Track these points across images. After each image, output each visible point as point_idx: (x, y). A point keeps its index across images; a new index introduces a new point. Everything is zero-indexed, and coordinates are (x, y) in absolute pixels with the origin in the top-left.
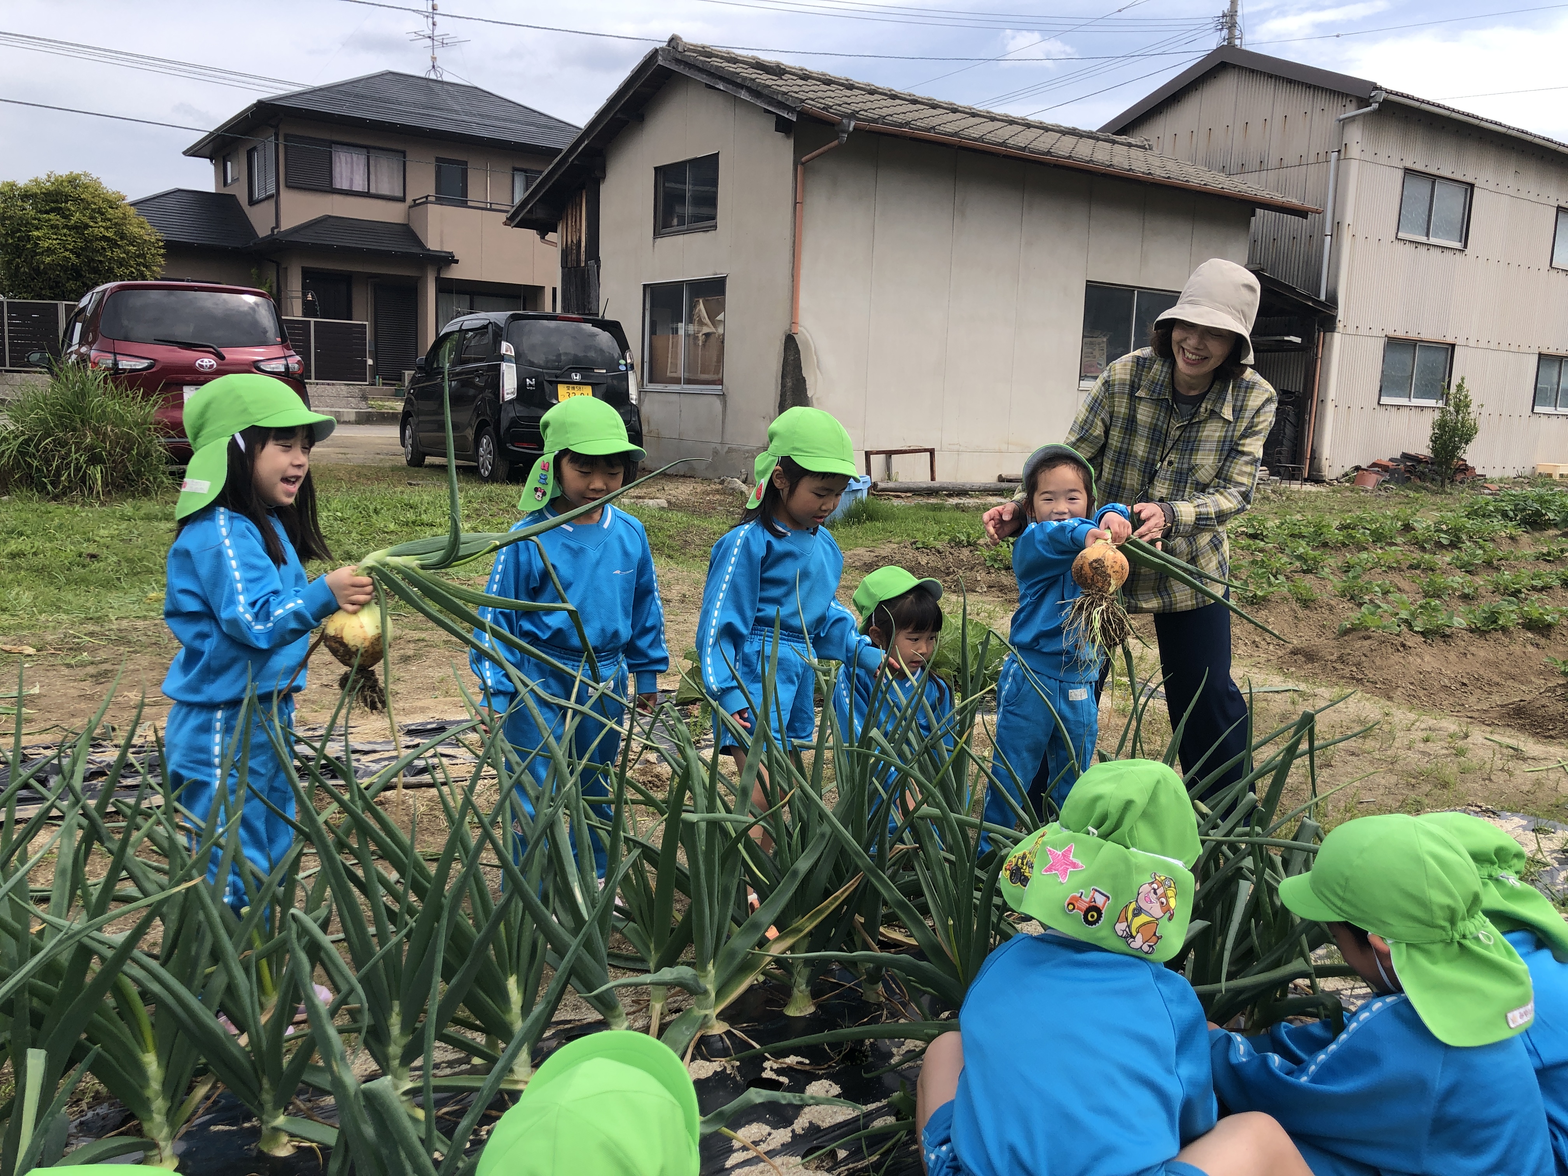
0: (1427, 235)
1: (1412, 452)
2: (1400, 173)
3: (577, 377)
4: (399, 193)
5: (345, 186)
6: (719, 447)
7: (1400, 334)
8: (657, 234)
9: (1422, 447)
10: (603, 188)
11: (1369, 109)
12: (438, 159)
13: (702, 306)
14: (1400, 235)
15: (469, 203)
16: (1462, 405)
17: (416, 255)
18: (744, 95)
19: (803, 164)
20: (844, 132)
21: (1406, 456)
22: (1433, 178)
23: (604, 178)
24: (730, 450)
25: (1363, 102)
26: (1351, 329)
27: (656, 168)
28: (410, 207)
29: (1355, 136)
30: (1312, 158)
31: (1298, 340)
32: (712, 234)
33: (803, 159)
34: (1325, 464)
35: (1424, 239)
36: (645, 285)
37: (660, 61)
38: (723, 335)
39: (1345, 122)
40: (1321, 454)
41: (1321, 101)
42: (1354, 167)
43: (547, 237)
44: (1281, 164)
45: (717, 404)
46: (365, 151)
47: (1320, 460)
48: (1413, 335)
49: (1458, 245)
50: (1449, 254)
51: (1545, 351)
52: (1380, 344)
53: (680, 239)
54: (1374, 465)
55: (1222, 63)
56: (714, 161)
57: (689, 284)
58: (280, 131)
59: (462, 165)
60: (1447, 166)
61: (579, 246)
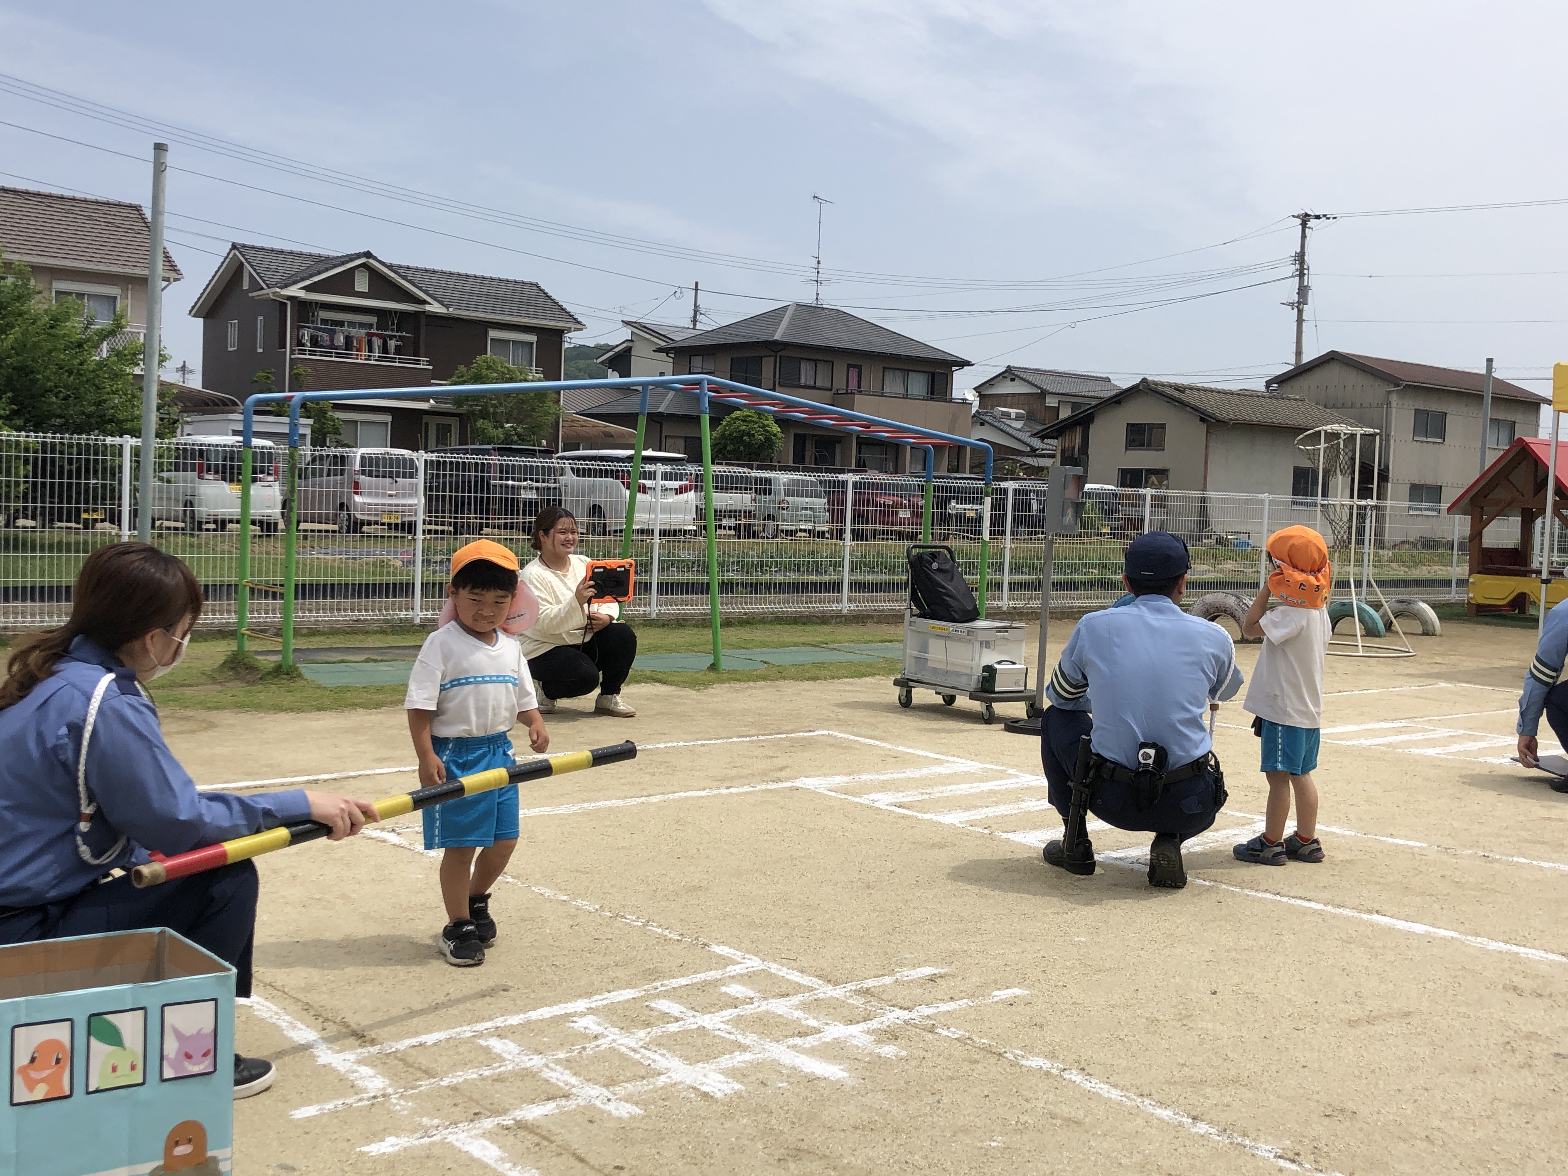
0: (1426, 438)
2: (1413, 412)
4: (829, 386)
7: (1417, 482)
8: (1126, 449)
10: (1093, 427)
11: (1399, 388)
12: (848, 366)
13: (1154, 479)
14: (1415, 438)
18: (1188, 408)
19: (1209, 433)
20: (1228, 424)
21: (1421, 538)
22: (1428, 412)
23: (1093, 422)
25: (1397, 385)
26: (1396, 480)
27: (1128, 424)
28: (834, 393)
29: (1394, 398)
30: (1375, 406)
32: (1161, 452)
33: (1211, 431)
34: (1386, 541)
35: (1424, 439)
36: (1119, 468)
37: (1141, 387)
39: (1389, 392)
41: (1378, 382)
42: (1394, 411)
44: (1361, 407)
46: (814, 364)
48: (1423, 482)
49: (1440, 441)
50: (1436, 445)
52: (1408, 486)
53: (1142, 452)
54: (1407, 541)
55: (1332, 358)
56: (1163, 426)
57: (1147, 470)
58: (779, 354)
59: (859, 367)
60: (1434, 406)
61: (1074, 448)
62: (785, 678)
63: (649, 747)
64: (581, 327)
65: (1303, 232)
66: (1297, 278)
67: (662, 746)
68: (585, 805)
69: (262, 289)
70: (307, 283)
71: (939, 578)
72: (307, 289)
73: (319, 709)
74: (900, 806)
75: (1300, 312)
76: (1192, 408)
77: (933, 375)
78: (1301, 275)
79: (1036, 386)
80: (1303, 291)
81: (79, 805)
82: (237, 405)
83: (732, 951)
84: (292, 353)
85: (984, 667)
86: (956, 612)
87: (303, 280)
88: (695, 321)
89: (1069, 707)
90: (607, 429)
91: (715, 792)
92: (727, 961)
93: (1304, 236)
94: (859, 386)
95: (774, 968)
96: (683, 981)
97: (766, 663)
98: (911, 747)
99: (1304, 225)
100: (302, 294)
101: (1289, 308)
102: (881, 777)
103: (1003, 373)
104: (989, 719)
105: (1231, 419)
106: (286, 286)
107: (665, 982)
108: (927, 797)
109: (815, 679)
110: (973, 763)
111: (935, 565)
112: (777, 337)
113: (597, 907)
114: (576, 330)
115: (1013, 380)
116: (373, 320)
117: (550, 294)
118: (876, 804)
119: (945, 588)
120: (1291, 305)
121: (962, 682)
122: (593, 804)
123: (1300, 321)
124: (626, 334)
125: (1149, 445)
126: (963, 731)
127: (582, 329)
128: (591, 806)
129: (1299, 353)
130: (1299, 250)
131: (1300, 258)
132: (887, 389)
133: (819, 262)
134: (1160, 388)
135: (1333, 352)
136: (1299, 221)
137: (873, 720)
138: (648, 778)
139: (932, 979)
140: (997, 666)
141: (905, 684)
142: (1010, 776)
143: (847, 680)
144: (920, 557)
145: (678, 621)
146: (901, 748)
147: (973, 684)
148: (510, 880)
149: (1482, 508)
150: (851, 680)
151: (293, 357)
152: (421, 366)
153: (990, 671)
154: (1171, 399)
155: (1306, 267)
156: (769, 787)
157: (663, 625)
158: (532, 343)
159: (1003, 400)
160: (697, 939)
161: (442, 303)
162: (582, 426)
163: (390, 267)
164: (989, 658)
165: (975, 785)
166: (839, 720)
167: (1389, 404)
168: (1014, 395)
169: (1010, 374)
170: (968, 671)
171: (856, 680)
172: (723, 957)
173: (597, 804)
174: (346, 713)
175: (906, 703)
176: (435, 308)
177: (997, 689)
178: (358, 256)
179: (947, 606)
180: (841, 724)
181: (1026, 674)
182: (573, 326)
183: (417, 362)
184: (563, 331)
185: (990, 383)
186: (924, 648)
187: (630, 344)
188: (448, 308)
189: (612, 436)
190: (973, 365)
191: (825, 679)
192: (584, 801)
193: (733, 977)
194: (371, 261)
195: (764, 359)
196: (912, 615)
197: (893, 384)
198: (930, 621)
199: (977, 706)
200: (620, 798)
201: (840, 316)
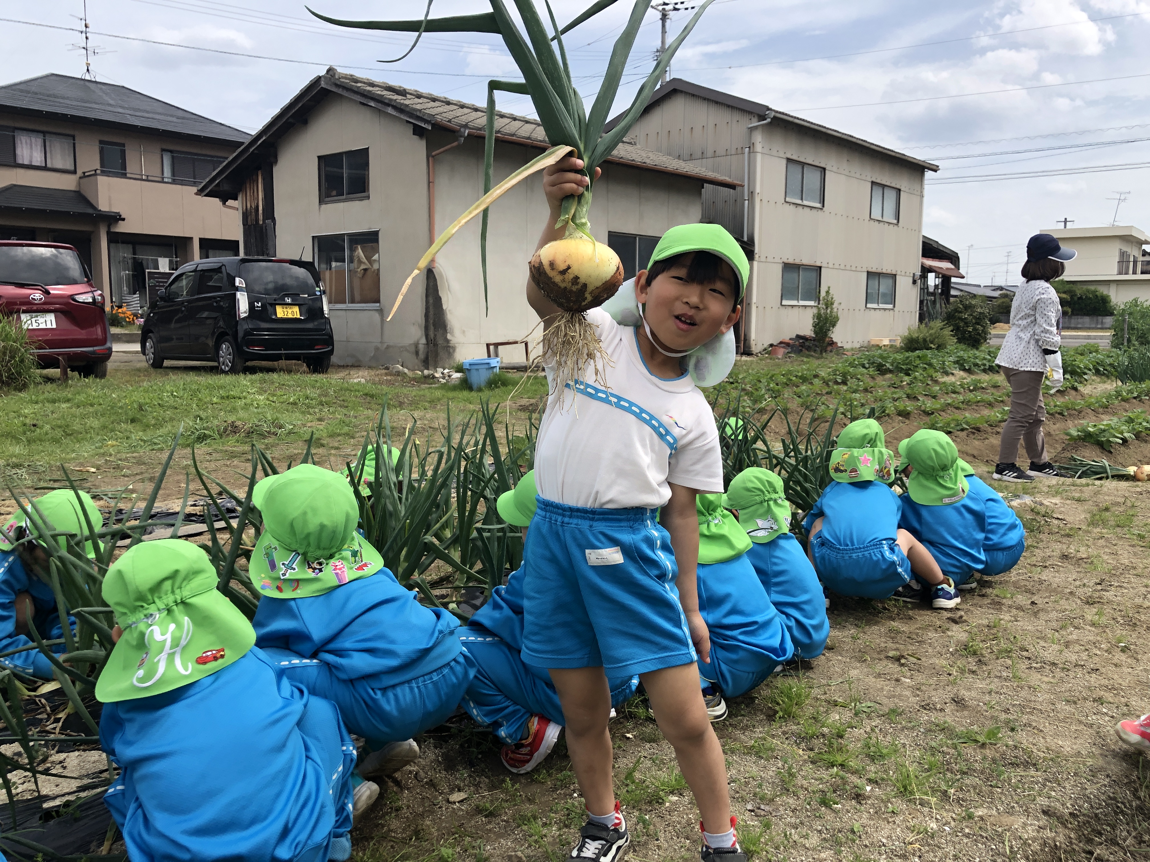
0: (802, 199)
1: (802, 334)
2: (784, 162)
3: (289, 300)
4: (70, 166)
5: (26, 162)
6: (379, 345)
7: (791, 261)
8: (321, 202)
9: (808, 331)
10: (276, 170)
11: (765, 122)
12: (101, 142)
13: (360, 250)
14: (788, 199)
15: (128, 175)
16: (829, 304)
17: (91, 215)
19: (433, 157)
20: (461, 136)
21: (798, 337)
22: (803, 164)
23: (276, 162)
24: (388, 347)
25: (762, 118)
26: (763, 259)
28: (80, 178)
29: (758, 138)
30: (733, 152)
32: (365, 202)
33: (433, 154)
34: (753, 343)
35: (799, 202)
36: (313, 237)
37: (323, 84)
38: (378, 270)
40: (750, 338)
41: (736, 116)
42: (759, 157)
43: (227, 203)
44: (715, 155)
45: (377, 316)
46: (41, 136)
47: (750, 341)
48: (797, 262)
49: (819, 205)
50: (814, 211)
51: (870, 270)
52: (780, 266)
53: (341, 205)
54: (781, 343)
56: (365, 153)
57: (349, 236)
59: (120, 145)
60: (810, 156)
61: (257, 208)
65: (663, 26)
76: (395, 108)
125: (351, 190)
136: (659, 15)
154: (365, 97)
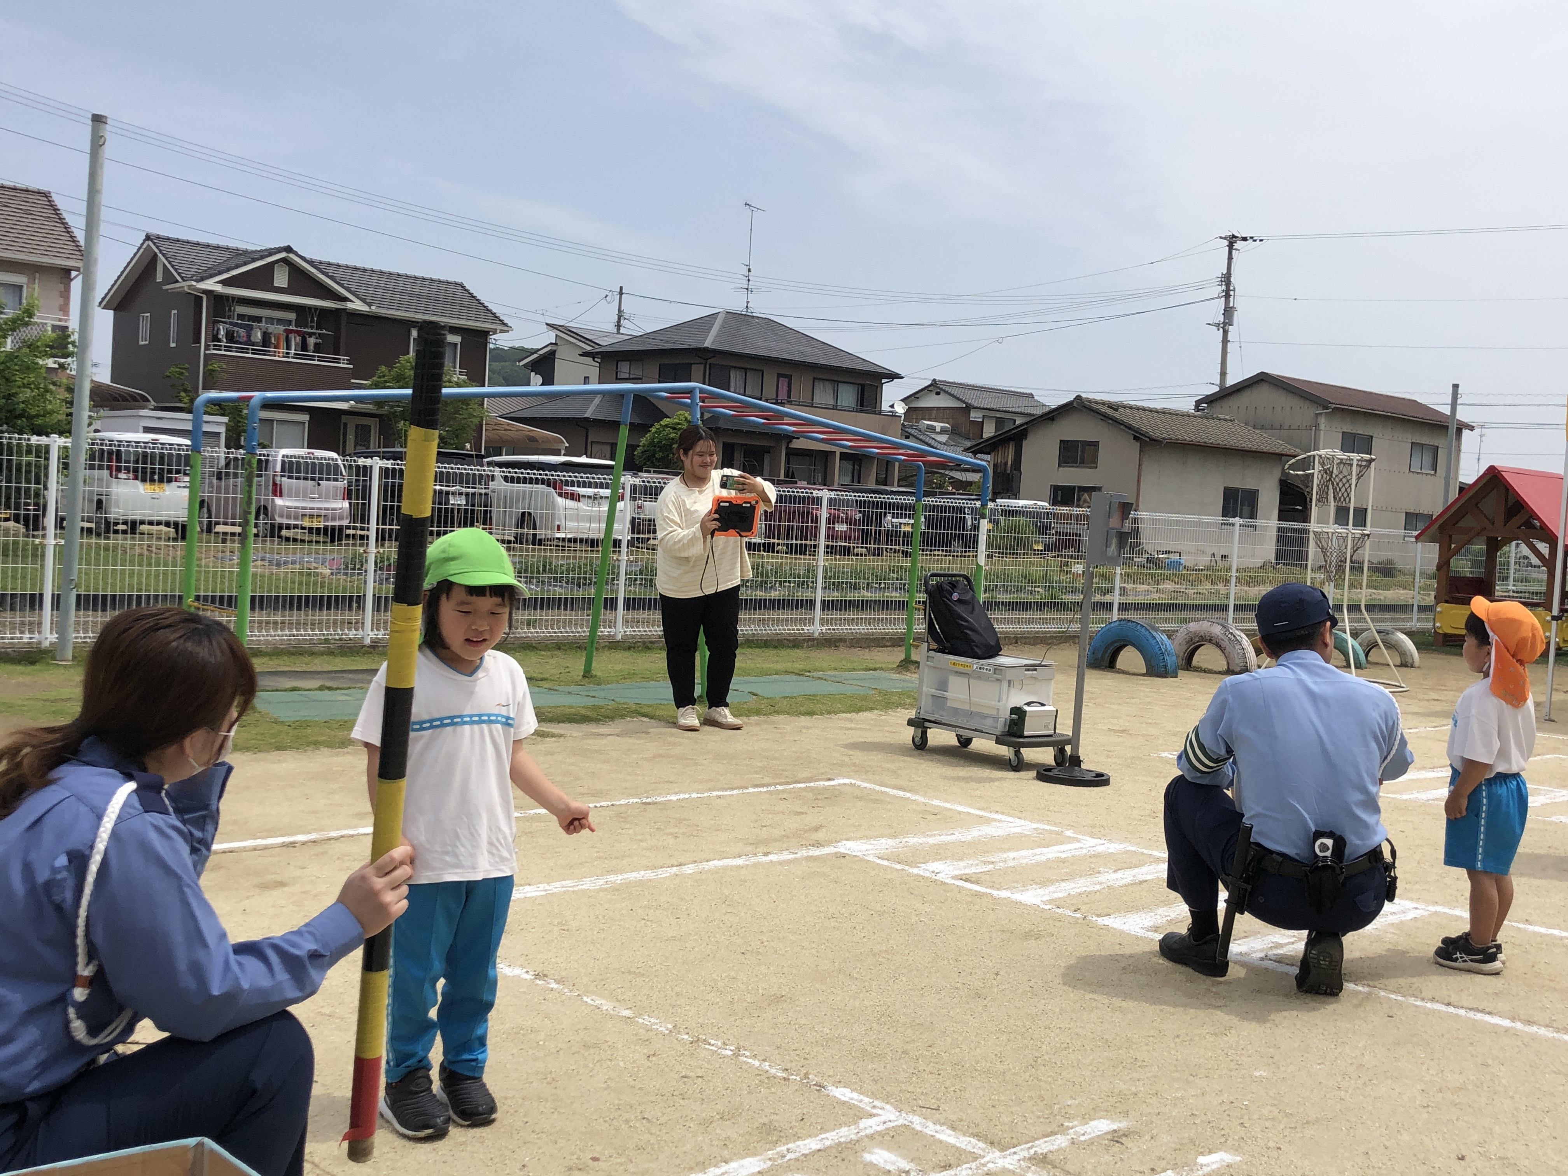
2: (1341, 434)
8: (1059, 466)
10: (1024, 443)
11: (1328, 411)
12: (778, 375)
13: (1087, 496)
18: (1122, 427)
19: (1143, 452)
20: (1162, 443)
22: (1355, 435)
23: (1026, 440)
25: (1325, 407)
27: (1061, 441)
29: (1322, 421)
30: (1303, 428)
31: (1300, 508)
32: (1094, 470)
36: (1051, 485)
37: (1075, 404)
39: (1318, 415)
41: (1307, 404)
42: (1322, 433)
44: (1290, 428)
46: (744, 371)
51: (1409, 511)
53: (1074, 469)
55: (1262, 379)
56: (1095, 444)
57: (1079, 487)
58: (709, 362)
59: (789, 377)
60: (1361, 429)
61: (1006, 464)
62: (778, 712)
63: (659, 799)
64: (506, 328)
65: (1230, 253)
66: (1223, 299)
67: (674, 798)
68: (612, 878)
69: (177, 281)
70: (225, 276)
71: (960, 609)
72: (224, 283)
73: (279, 749)
74: (967, 880)
75: (1225, 333)
76: (1126, 426)
77: (863, 387)
78: (1227, 296)
79: (961, 400)
80: (1228, 312)
81: (75, 964)
82: (148, 401)
83: (855, 1095)
84: (207, 347)
85: (1012, 709)
86: (977, 646)
87: (220, 273)
88: (618, 326)
89: (1205, 781)
90: (531, 434)
91: (754, 860)
92: (856, 1114)
93: (1230, 258)
94: (789, 396)
95: (917, 1122)
96: (812, 1144)
97: (754, 694)
98: (946, 801)
99: (1231, 246)
100: (219, 288)
101: (1215, 328)
102: (931, 841)
103: (929, 386)
104: (1018, 765)
105: (1164, 439)
106: (202, 279)
107: (791, 1146)
108: (991, 866)
109: (811, 713)
110: (1022, 822)
111: (955, 596)
112: (707, 344)
113: (670, 1026)
114: (502, 331)
115: (938, 393)
116: (292, 316)
117: (475, 294)
118: (940, 877)
119: (967, 621)
120: (1217, 325)
121: (987, 724)
122: (620, 877)
123: (1225, 341)
124: (551, 337)
125: (1082, 462)
126: (992, 780)
127: (508, 331)
128: (617, 879)
129: (1223, 374)
130: (1225, 272)
131: (1227, 279)
132: (817, 400)
133: (749, 270)
134: (1094, 405)
135: (1262, 373)
136: (1226, 243)
137: (892, 766)
138: (671, 841)
139: (1116, 1138)
140: (1026, 708)
141: (920, 724)
142: (1070, 840)
143: (845, 715)
144: (939, 587)
145: (644, 643)
146: (936, 802)
147: (1000, 727)
148: (554, 985)
149: (1450, 536)
150: (849, 715)
151: (207, 352)
152: (341, 365)
153: (1019, 713)
154: (1105, 417)
155: (1232, 288)
156: (811, 853)
157: (629, 648)
158: (455, 345)
159: (927, 413)
160: (806, 1076)
161: (364, 301)
162: (505, 430)
163: (311, 262)
164: (1017, 699)
165: (1038, 851)
166: (854, 765)
167: (1317, 426)
168: (939, 408)
169: (935, 387)
170: (994, 713)
171: (853, 715)
172: (851, 1107)
173: (626, 876)
174: (309, 753)
175: (921, 745)
176: (357, 305)
177: (1026, 733)
178: (279, 250)
179: (969, 640)
180: (860, 770)
181: (1056, 716)
182: (499, 328)
183: (337, 361)
184: (488, 332)
185: (915, 396)
186: (943, 686)
187: (554, 348)
188: (370, 307)
189: (537, 441)
190: (902, 378)
191: (822, 714)
192: (608, 872)
193: (871, 1137)
194: (291, 256)
195: (693, 366)
196: (929, 650)
197: (823, 395)
198: (950, 657)
199: (1004, 751)
200: (647, 868)
201: (770, 326)
